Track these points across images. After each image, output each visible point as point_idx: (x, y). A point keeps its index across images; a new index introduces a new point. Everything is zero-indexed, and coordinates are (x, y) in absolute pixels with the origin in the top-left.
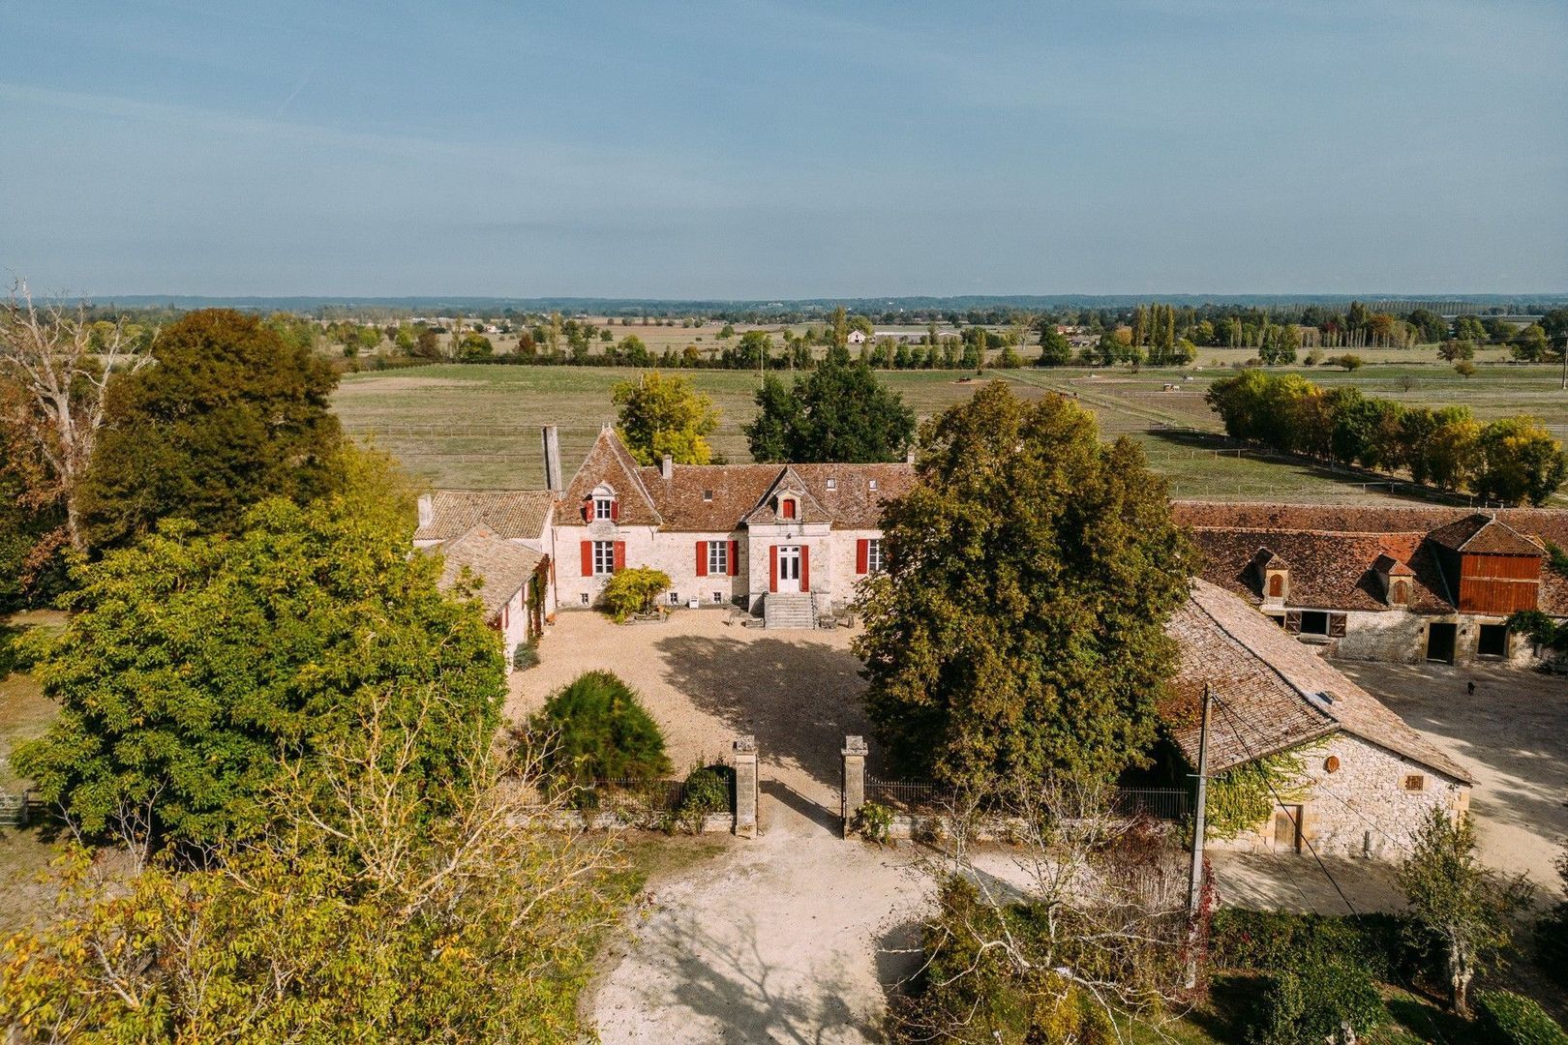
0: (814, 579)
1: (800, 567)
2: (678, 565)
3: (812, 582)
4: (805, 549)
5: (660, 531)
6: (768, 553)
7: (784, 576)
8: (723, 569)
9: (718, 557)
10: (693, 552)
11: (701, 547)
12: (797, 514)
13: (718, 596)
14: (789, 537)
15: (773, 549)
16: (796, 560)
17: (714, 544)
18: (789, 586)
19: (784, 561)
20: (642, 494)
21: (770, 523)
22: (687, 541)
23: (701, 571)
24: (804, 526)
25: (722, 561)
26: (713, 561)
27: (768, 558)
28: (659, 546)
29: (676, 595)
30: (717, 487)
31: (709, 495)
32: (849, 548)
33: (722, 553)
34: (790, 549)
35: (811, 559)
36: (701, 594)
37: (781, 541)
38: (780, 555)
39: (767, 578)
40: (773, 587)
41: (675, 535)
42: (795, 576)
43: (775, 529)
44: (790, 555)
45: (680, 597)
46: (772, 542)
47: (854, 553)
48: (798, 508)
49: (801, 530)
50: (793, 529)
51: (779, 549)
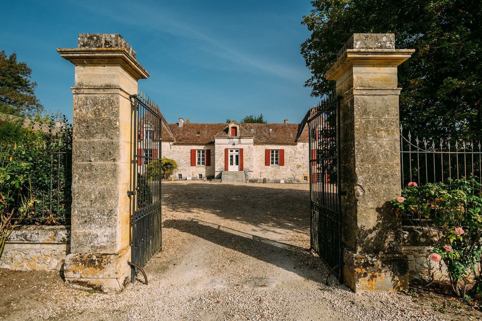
0: (246, 165)
1: (239, 160)
2: (182, 161)
3: (245, 166)
4: (242, 150)
5: (174, 144)
6: (224, 152)
7: (232, 164)
8: (203, 163)
9: (201, 158)
10: (190, 154)
11: (193, 152)
12: (238, 134)
13: (201, 176)
14: (234, 144)
15: (226, 150)
16: (237, 156)
17: (199, 151)
18: (234, 168)
19: (232, 156)
20: (167, 129)
21: (224, 137)
22: (187, 149)
23: (193, 164)
24: (241, 140)
25: (203, 159)
26: (199, 159)
27: (224, 155)
28: (173, 151)
29: (181, 175)
30: (202, 130)
31: (198, 133)
32: (262, 154)
33: (203, 156)
34: (234, 151)
35: (244, 155)
36: (193, 175)
37: (230, 146)
38: (230, 153)
39: (223, 164)
40: (226, 169)
41: (181, 147)
42: (237, 164)
43: (227, 141)
44: (235, 153)
45: (183, 176)
46: (226, 147)
47: (264, 156)
48: (238, 131)
49: (240, 141)
50: (236, 140)
51: (229, 151)
